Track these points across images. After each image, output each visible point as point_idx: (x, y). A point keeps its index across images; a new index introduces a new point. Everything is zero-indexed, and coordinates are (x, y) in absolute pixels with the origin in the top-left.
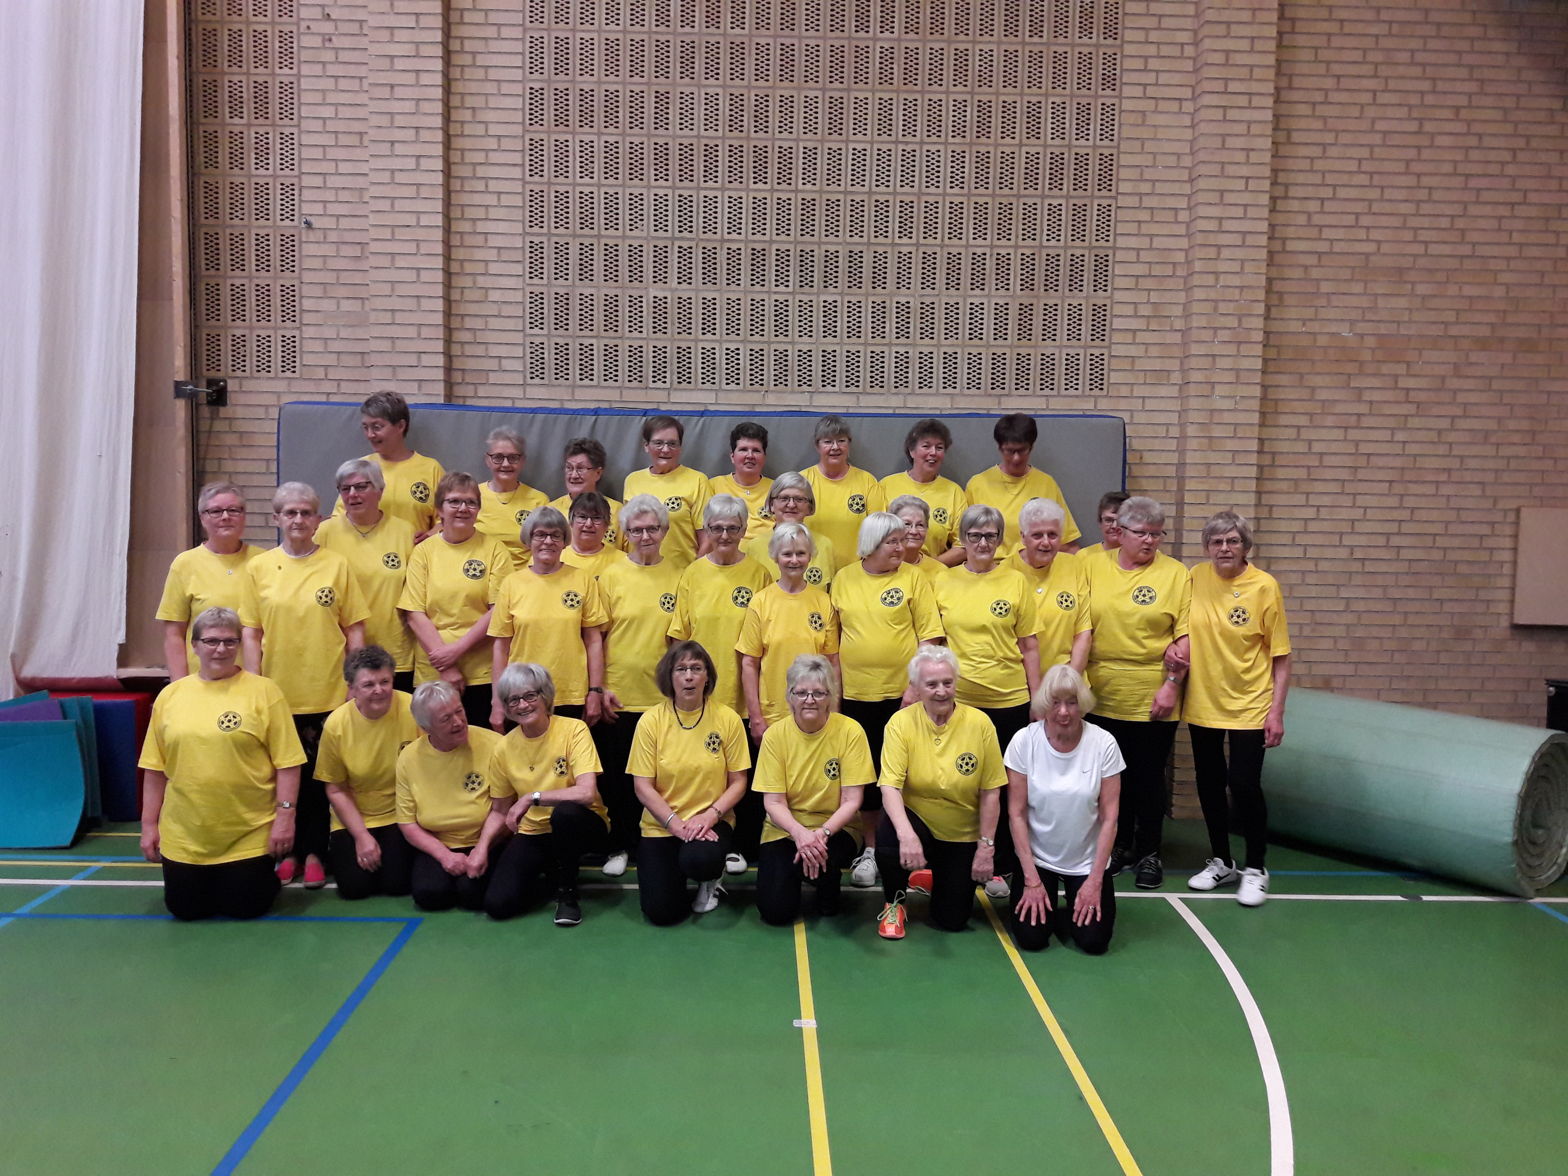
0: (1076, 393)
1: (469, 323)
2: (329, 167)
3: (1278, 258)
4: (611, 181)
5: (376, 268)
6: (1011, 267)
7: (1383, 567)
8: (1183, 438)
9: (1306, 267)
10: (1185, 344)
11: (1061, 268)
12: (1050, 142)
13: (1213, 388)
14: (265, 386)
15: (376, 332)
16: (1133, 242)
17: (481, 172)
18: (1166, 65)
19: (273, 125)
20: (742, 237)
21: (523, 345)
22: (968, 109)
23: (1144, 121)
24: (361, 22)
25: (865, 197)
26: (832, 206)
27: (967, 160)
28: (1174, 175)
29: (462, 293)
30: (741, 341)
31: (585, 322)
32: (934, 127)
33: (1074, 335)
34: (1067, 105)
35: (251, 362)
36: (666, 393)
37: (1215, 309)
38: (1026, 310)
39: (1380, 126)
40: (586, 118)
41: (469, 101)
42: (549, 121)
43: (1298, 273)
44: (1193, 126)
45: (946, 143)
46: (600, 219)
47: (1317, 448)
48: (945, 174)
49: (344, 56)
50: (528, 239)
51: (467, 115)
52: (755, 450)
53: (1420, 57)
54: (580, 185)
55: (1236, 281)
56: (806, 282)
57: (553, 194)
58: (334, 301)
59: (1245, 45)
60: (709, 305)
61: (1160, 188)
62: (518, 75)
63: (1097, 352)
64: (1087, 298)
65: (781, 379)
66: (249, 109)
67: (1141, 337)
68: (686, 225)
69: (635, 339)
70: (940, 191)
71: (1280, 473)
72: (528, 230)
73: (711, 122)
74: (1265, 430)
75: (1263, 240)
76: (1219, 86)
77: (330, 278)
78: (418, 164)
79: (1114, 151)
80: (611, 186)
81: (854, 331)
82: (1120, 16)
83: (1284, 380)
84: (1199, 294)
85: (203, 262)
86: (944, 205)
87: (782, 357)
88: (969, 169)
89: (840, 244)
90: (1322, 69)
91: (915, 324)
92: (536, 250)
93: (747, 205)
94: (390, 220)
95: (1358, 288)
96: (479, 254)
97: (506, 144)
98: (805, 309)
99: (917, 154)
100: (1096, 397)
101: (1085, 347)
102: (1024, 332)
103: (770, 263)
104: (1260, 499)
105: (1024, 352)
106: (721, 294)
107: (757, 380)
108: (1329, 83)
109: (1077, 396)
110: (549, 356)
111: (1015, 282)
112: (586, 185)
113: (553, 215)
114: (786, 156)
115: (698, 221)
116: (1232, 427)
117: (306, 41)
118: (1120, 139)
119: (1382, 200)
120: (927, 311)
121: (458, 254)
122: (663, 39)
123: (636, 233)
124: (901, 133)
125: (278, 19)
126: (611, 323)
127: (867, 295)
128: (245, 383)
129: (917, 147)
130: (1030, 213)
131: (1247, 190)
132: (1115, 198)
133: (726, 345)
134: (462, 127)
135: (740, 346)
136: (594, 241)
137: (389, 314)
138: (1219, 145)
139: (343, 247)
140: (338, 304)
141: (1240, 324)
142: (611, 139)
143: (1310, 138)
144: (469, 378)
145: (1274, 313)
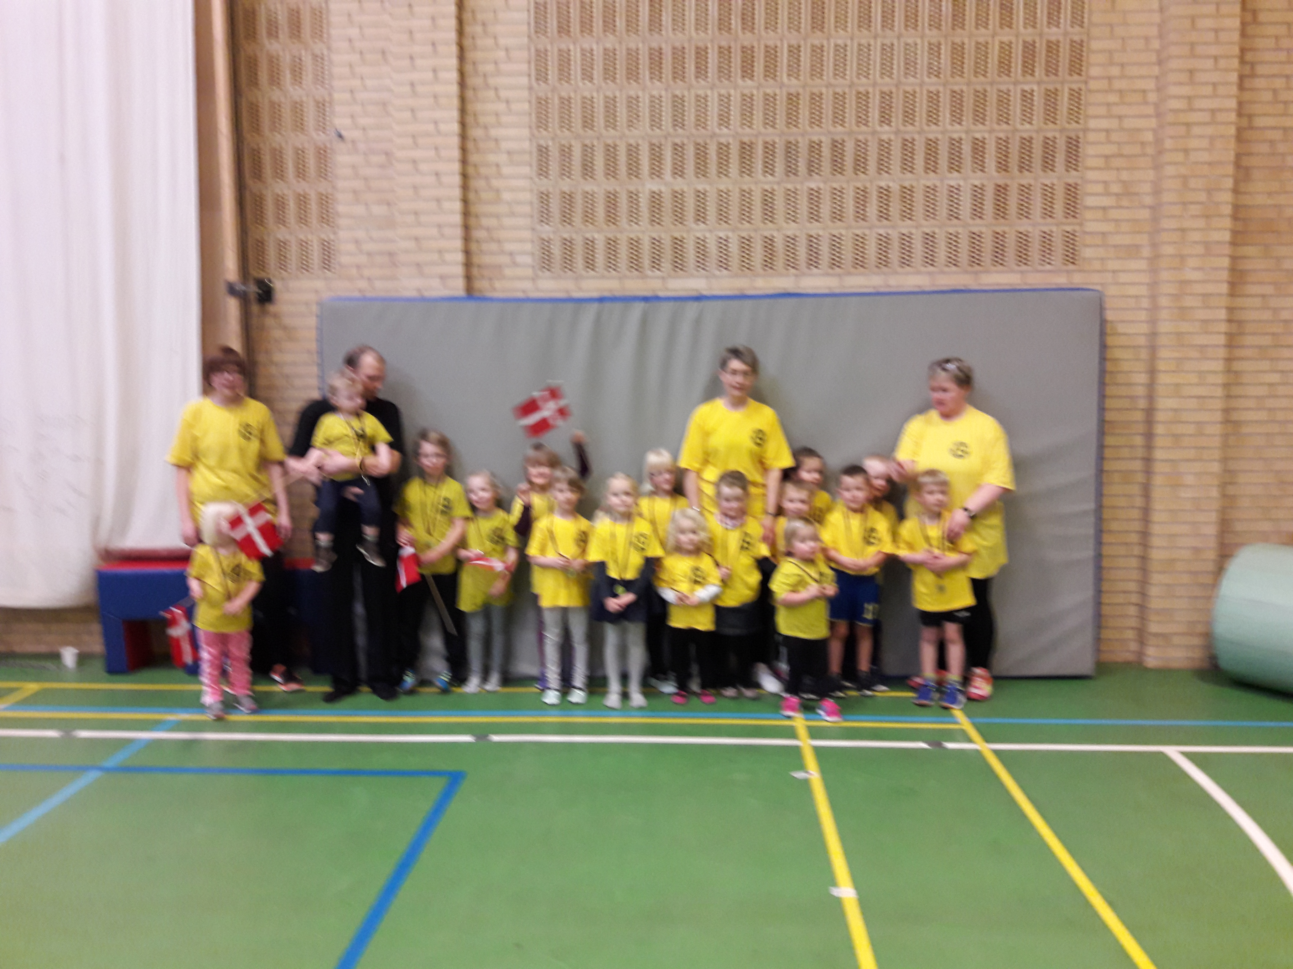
0: (1049, 268)
1: (485, 222)
2: (355, 83)
3: (1246, 134)
5: (401, 174)
6: (987, 150)
8: (1154, 308)
10: (1155, 220)
11: (1035, 150)
12: (1022, 31)
13: (1184, 260)
14: (306, 283)
16: (1104, 124)
17: (492, 81)
19: (305, 46)
21: (534, 241)
23: (1113, 7)
25: (846, 90)
26: (816, 99)
27: (943, 51)
28: (1143, 57)
29: (478, 194)
30: (730, 229)
31: (588, 217)
32: (912, 21)
33: (1048, 213)
35: (296, 264)
36: (663, 281)
37: (1186, 184)
38: (1001, 190)
40: (587, 28)
41: (480, 17)
42: (552, 32)
45: (923, 37)
46: (600, 120)
47: (1284, 315)
48: (923, 65)
50: (536, 142)
51: (478, 29)
54: (581, 90)
55: (1205, 157)
56: (791, 171)
57: (558, 99)
58: (365, 207)
60: (701, 196)
61: (1129, 71)
63: (1070, 229)
64: (1060, 178)
65: (769, 263)
66: (284, 33)
67: (1112, 214)
68: (678, 123)
69: (634, 231)
70: (918, 81)
71: (1249, 340)
72: (536, 134)
73: (701, 25)
74: (1234, 299)
75: (1233, 117)
77: (360, 185)
78: (436, 77)
79: (1085, 37)
80: (610, 89)
81: (837, 216)
83: (1250, 251)
85: (248, 174)
86: (922, 94)
87: (769, 243)
88: (945, 60)
91: (895, 208)
92: (543, 151)
93: (736, 102)
94: (413, 129)
96: (492, 158)
97: (515, 55)
98: (791, 196)
99: (896, 47)
100: (1070, 272)
101: (1059, 224)
102: (1001, 210)
103: (758, 155)
104: (1228, 365)
105: (999, 229)
109: (1050, 271)
110: (556, 249)
111: (991, 164)
112: (586, 89)
113: (558, 118)
116: (1202, 297)
118: (1091, 25)
120: (907, 194)
121: (474, 159)
123: (633, 132)
124: (880, 28)
126: (612, 217)
127: (850, 182)
128: (291, 283)
129: (895, 41)
130: (1004, 100)
131: (1216, 69)
132: (1086, 83)
133: (718, 234)
134: (474, 40)
135: (731, 234)
136: (596, 142)
137: (414, 217)
138: (1189, 26)
139: (371, 157)
140: (369, 210)
141: (1210, 198)
142: (610, 47)
143: (1276, 17)
144: (486, 273)
145: (1242, 187)
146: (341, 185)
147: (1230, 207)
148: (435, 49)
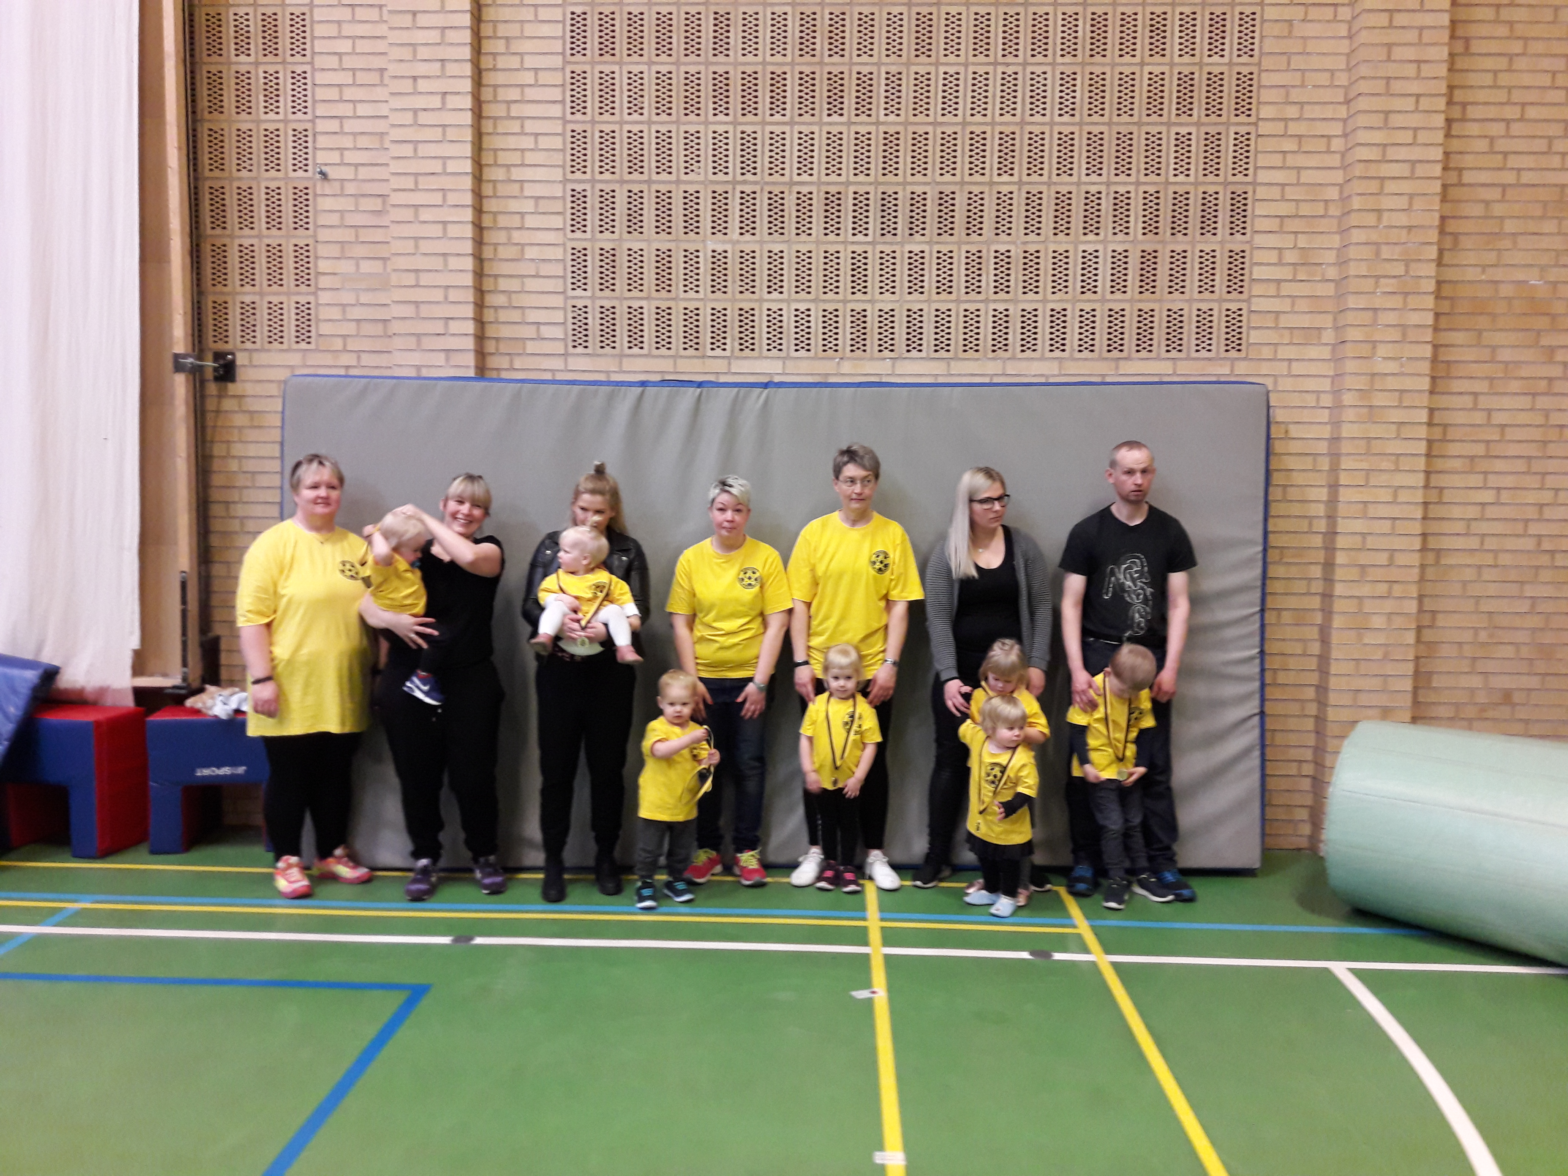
0: (1208, 355)
1: (503, 284)
2: (345, 110)
3: (1453, 193)
4: (663, 117)
5: (398, 222)
6: (1131, 207)
8: (1338, 406)
9: (1487, 203)
10: (1340, 296)
11: (1191, 208)
12: (1177, 59)
13: (1374, 348)
14: (277, 359)
15: (398, 295)
16: (1278, 176)
17: (515, 110)
19: (284, 62)
20: (814, 179)
21: (564, 309)
22: (1080, 23)
23: (1290, 32)
25: (958, 129)
26: (919, 140)
27: (1078, 82)
28: (1327, 95)
29: (495, 250)
30: (813, 301)
31: (634, 281)
32: (1040, 44)
33: (1206, 286)
34: (1198, 16)
35: (262, 331)
36: (726, 362)
38: (1149, 259)
40: (635, 46)
41: (502, 30)
42: (592, 50)
43: (1477, 210)
44: (1350, 36)
45: (1053, 64)
46: (650, 162)
47: (1499, 418)
48: (1053, 100)
50: (570, 186)
51: (499, 46)
54: (627, 123)
55: (1402, 219)
56: (888, 230)
57: (598, 134)
58: (353, 262)
60: (775, 259)
61: (1309, 112)
63: (1234, 307)
64: (1221, 242)
65: (859, 344)
66: (256, 46)
67: (1287, 289)
68: (748, 166)
69: (691, 300)
70: (1047, 119)
71: (1454, 449)
72: (570, 176)
73: (778, 45)
74: (1436, 397)
75: (1437, 170)
77: (347, 235)
78: (444, 103)
79: (1254, 69)
80: (663, 123)
81: (944, 286)
83: (1458, 337)
84: (1357, 236)
85: (208, 220)
86: (1051, 136)
87: (860, 318)
88: (1081, 94)
89: (929, 184)
91: (1016, 277)
92: (578, 198)
93: (820, 141)
94: (414, 167)
95: (1549, 226)
96: (514, 206)
97: (544, 78)
98: (887, 260)
99: (1019, 76)
100: (1233, 360)
101: (1221, 301)
102: (1147, 283)
103: (846, 209)
104: (1427, 480)
105: (1146, 307)
106: (789, 246)
107: (830, 345)
109: (1210, 359)
110: (594, 322)
111: (1136, 224)
112: (635, 123)
113: (598, 158)
114: (865, 82)
115: (763, 161)
116: (1397, 395)
118: (1261, 54)
120: (1031, 260)
121: (490, 205)
123: (692, 176)
124: (1000, 53)
126: (663, 282)
127: (959, 243)
128: (255, 355)
129: (1019, 69)
130: (1154, 143)
131: (1416, 110)
132: (1255, 124)
133: (794, 306)
134: (494, 60)
135: (812, 306)
136: (644, 187)
137: (413, 275)
138: (1384, 57)
139: (362, 200)
140: (358, 266)
141: (1407, 271)
142: (664, 69)
143: (1493, 47)
144: (503, 348)
145: (1447, 258)
146: (324, 234)
147: (1432, 282)
148: (443, 67)
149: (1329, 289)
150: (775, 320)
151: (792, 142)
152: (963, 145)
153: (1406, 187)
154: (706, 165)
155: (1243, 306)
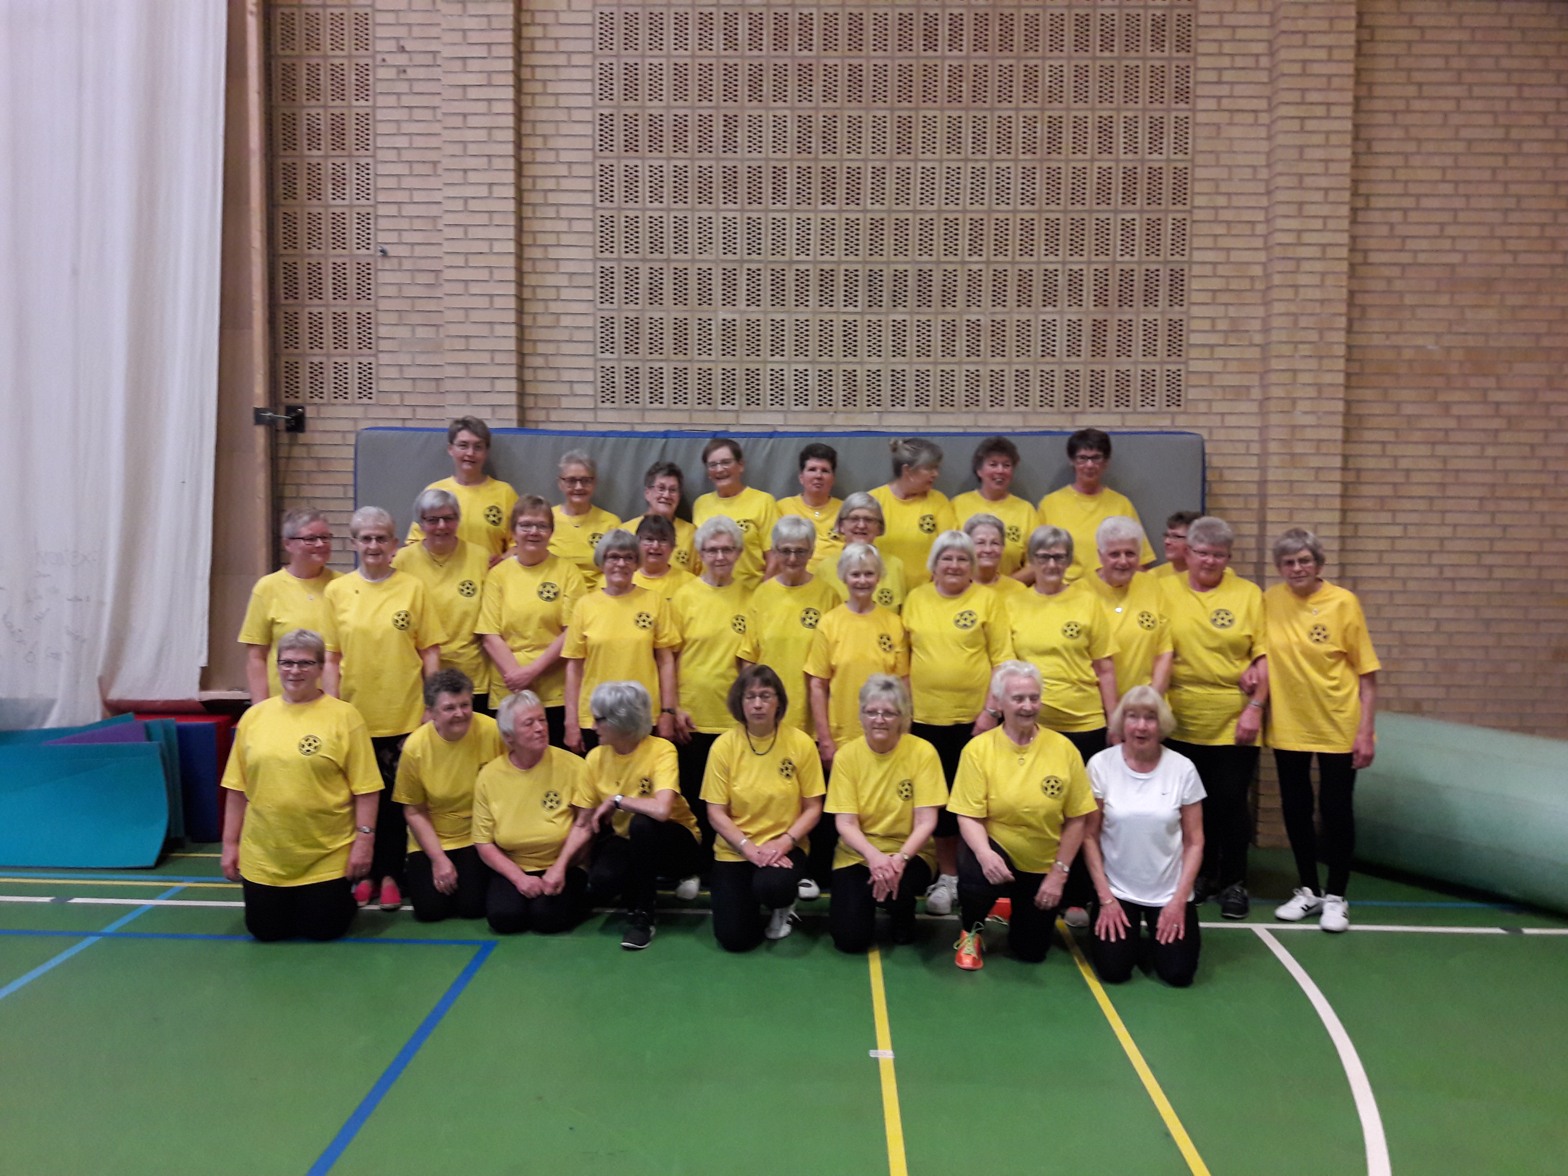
0: (1151, 409)
1: (541, 348)
2: (402, 196)
3: (1361, 271)
4: (681, 205)
5: (450, 295)
6: (1084, 283)
7: (1474, 587)
8: (1263, 455)
9: (1389, 280)
10: (1265, 359)
11: (1135, 283)
12: (1122, 156)
13: (1294, 403)
14: (343, 412)
15: (450, 358)
16: (1210, 256)
17: (552, 198)
18: (1242, 76)
19: (350, 156)
20: (811, 258)
21: (594, 370)
22: (1038, 125)
23: (1218, 134)
24: (435, 53)
25: (934, 216)
27: (1037, 176)
28: (1251, 187)
29: (535, 318)
30: (810, 362)
33: (1150, 350)
34: (1140, 120)
35: (328, 388)
36: (735, 415)
37: (1296, 323)
38: (1099, 327)
39: (1465, 133)
40: (656, 143)
41: (541, 129)
42: (619, 146)
43: (1381, 285)
44: (1269, 138)
45: (1016, 160)
46: (669, 243)
47: (1404, 464)
48: (1016, 190)
49: (418, 87)
50: (599, 264)
51: (538, 143)
52: (824, 470)
53: (1506, 63)
54: (649, 209)
55: (1316, 294)
56: (874, 302)
57: (623, 219)
58: (409, 328)
59: (1322, 54)
60: (777, 327)
61: (1237, 201)
62: (587, 101)
63: (1173, 368)
64: (1162, 313)
65: (850, 399)
66: (326, 141)
67: (1220, 352)
68: (754, 248)
69: (705, 362)
70: (1010, 207)
71: (1366, 490)
72: (600, 255)
73: (779, 144)
74: (1349, 446)
75: (1344, 252)
76: (1295, 97)
77: (404, 305)
78: (490, 192)
79: (1189, 165)
80: (680, 210)
81: (924, 350)
82: (1192, 28)
83: (1368, 394)
84: (1279, 307)
86: (1015, 222)
87: (851, 377)
88: (1040, 186)
89: (910, 262)
90: (1402, 77)
91: (986, 342)
92: (606, 274)
93: (815, 226)
94: (463, 247)
95: (1444, 300)
96: (551, 280)
97: (578, 170)
98: (874, 329)
99: (987, 171)
100: (1174, 414)
101: (1162, 363)
102: (1098, 348)
103: (839, 283)
104: (1343, 517)
105: (1098, 368)
106: (789, 316)
107: (825, 401)
108: (1412, 91)
109: (1153, 413)
110: (620, 380)
111: (1088, 298)
112: (654, 209)
113: (623, 240)
114: (854, 175)
115: (767, 243)
116: (1315, 443)
117: (382, 73)
118: (1195, 152)
119: (1468, 209)
120: (998, 328)
121: (530, 280)
122: (731, 62)
123: (705, 256)
124: (970, 150)
125: (355, 53)
126: (681, 346)
127: (937, 314)
128: (323, 409)
129: (986, 164)
130: (1103, 229)
131: (1326, 202)
132: (1190, 212)
133: (794, 367)
134: (533, 154)
135: (809, 367)
136: (663, 265)
137: (463, 340)
138: (1297, 156)
139: (418, 275)
140: (413, 332)
141: (1321, 337)
142: (680, 164)
143: (1392, 147)
144: (541, 403)
145: (1356, 327)
146: (383, 304)
147: (1343, 347)
148: (490, 162)
149: (1255, 353)
150: (777, 379)
151: (791, 226)
152: (939, 230)
153: (1319, 266)
154: (717, 246)
155: (1182, 367)
